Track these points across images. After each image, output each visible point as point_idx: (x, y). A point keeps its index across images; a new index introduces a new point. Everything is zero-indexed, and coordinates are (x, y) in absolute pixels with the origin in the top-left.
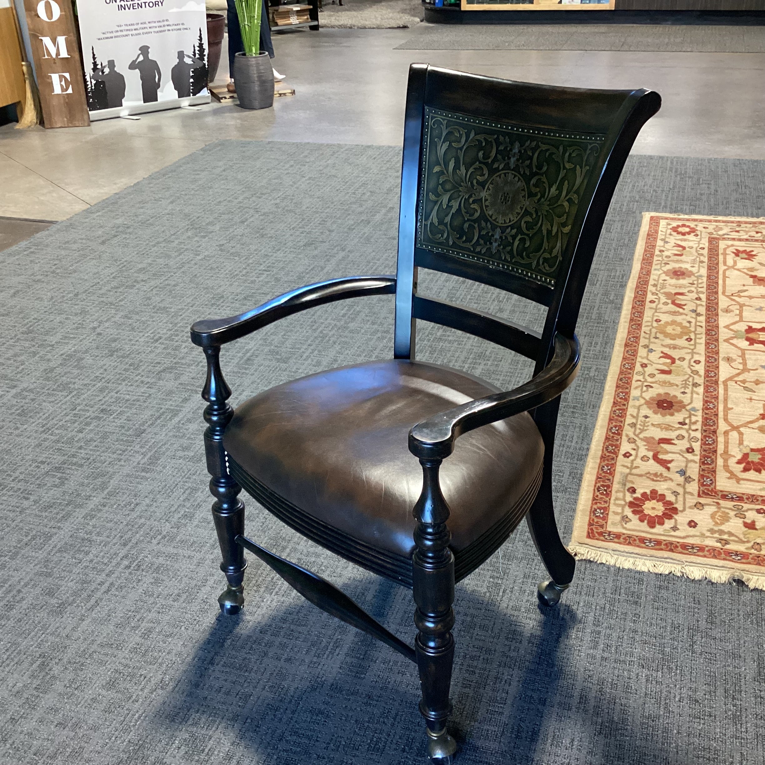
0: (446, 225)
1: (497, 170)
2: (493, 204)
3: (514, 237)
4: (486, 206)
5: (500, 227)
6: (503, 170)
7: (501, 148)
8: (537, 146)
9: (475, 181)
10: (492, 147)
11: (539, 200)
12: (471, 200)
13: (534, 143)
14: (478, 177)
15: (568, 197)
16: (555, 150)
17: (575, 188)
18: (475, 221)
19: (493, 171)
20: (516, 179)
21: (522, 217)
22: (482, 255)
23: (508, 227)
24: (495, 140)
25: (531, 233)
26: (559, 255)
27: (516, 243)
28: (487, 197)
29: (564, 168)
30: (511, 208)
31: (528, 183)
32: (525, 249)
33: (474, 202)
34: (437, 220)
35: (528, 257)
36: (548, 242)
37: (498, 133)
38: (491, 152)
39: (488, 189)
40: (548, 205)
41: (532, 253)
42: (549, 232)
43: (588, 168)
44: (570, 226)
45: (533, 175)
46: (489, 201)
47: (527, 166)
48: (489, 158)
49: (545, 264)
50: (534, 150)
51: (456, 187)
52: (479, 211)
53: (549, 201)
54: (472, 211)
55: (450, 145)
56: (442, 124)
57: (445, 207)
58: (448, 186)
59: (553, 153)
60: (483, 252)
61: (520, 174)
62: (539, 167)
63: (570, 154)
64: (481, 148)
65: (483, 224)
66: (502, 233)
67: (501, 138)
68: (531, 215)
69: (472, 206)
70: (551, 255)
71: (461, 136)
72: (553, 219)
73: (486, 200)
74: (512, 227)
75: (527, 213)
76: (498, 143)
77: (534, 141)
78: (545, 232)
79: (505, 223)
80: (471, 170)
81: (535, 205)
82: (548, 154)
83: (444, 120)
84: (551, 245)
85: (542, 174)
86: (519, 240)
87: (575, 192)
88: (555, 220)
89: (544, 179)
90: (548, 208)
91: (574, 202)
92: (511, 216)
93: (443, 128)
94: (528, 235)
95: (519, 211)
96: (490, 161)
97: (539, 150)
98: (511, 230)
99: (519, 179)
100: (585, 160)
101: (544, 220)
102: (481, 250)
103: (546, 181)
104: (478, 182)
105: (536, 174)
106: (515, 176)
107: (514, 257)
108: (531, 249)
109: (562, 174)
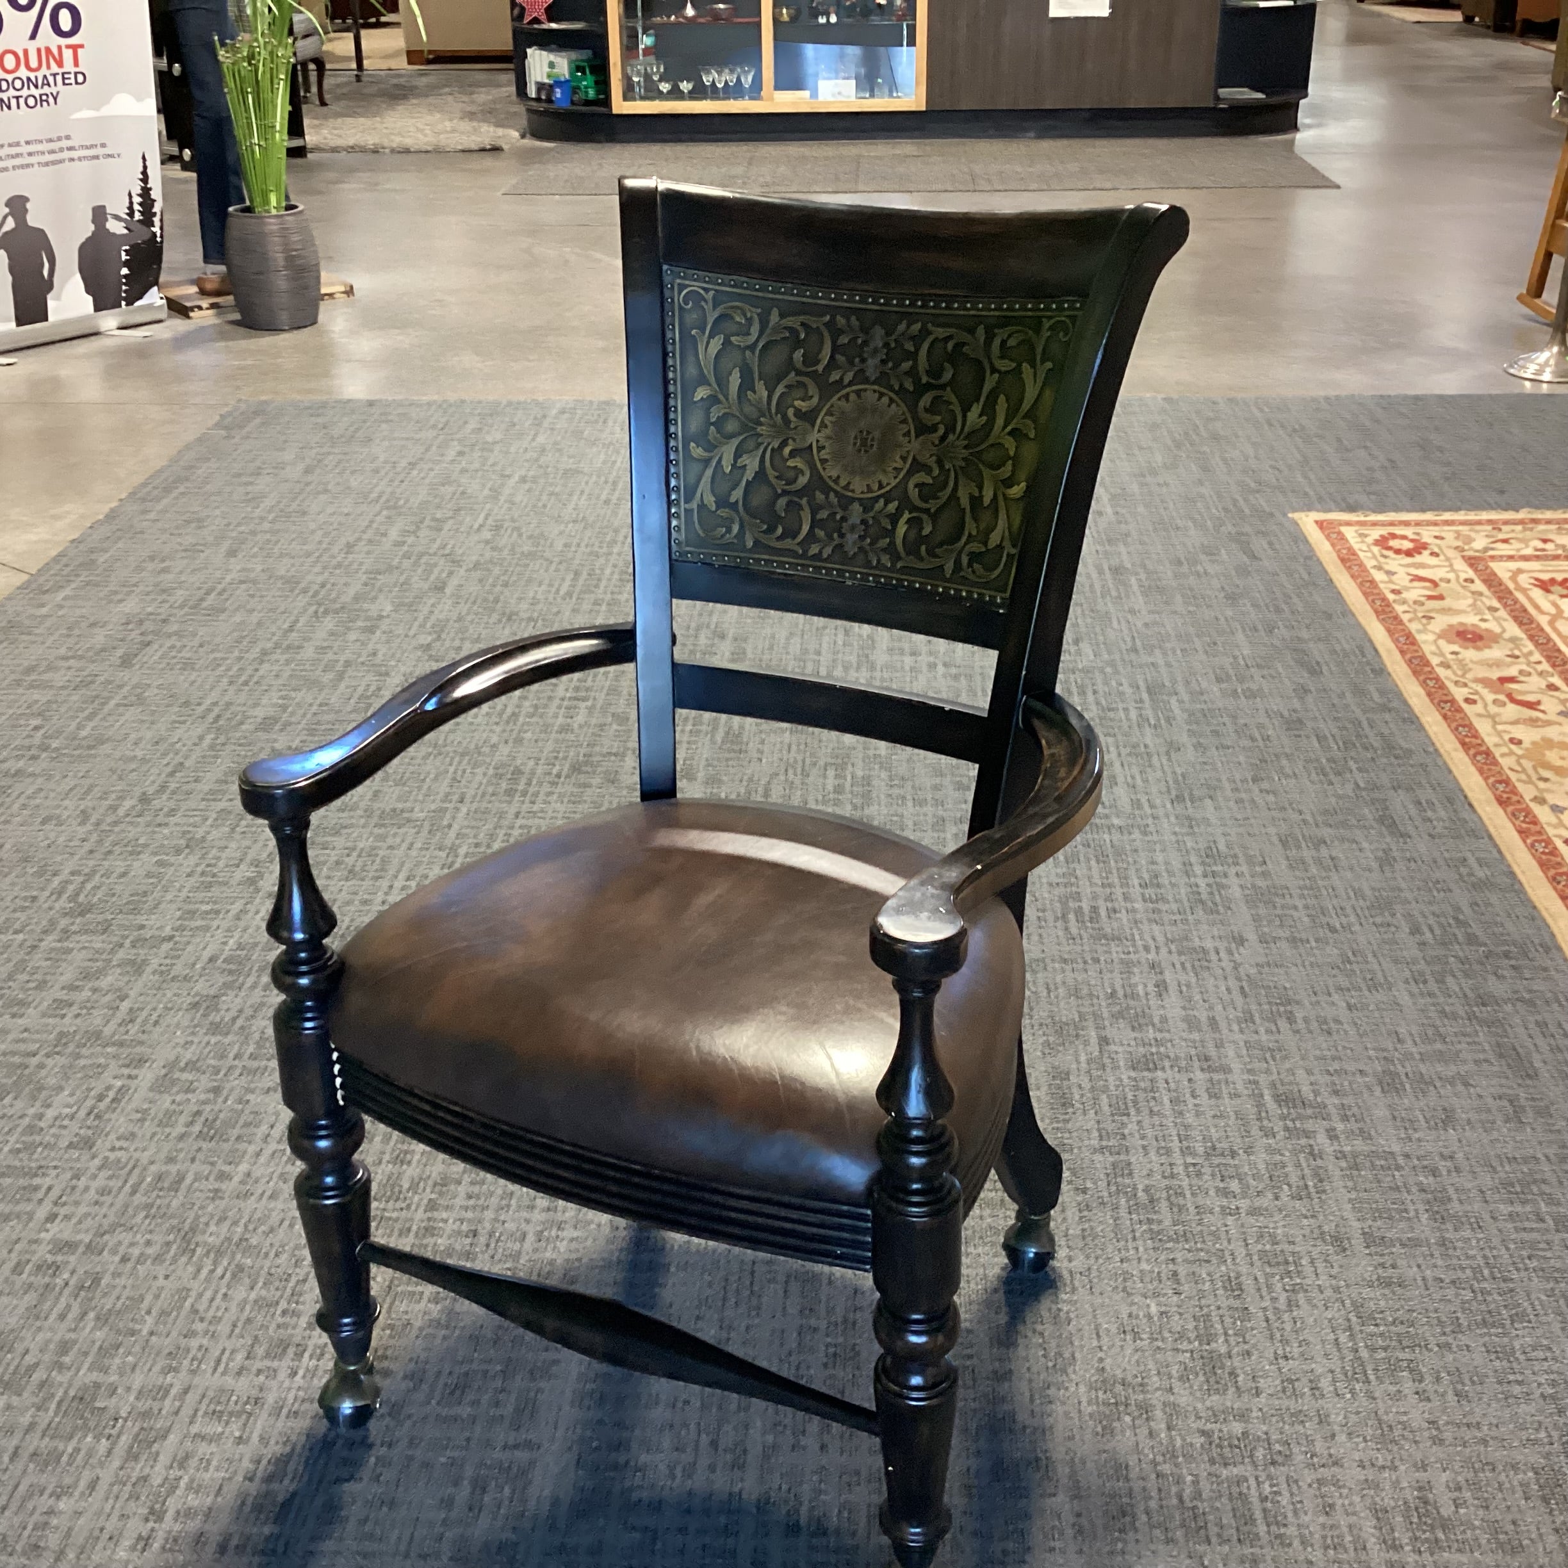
0: (734, 507)
1: (839, 385)
2: (838, 455)
3: (894, 519)
4: (824, 461)
5: (860, 499)
6: (850, 384)
7: (844, 340)
8: (925, 332)
9: (791, 412)
10: (822, 343)
11: (943, 438)
12: (787, 450)
13: (917, 327)
14: (797, 403)
15: (1009, 428)
16: (966, 337)
17: (1026, 406)
18: (800, 493)
19: (828, 389)
20: (885, 400)
21: (910, 473)
22: (825, 560)
23: (877, 498)
24: (826, 325)
25: (933, 506)
26: (1007, 544)
27: (902, 528)
28: (822, 442)
29: (994, 370)
30: (881, 458)
31: (913, 408)
32: (924, 539)
33: (793, 454)
34: (712, 499)
35: (931, 553)
36: (976, 522)
37: (834, 311)
38: (820, 351)
39: (824, 425)
40: (966, 447)
41: (941, 544)
42: (976, 501)
43: (1049, 365)
44: (1023, 485)
45: (921, 389)
46: (827, 450)
47: (907, 373)
48: (818, 362)
49: (975, 565)
50: (917, 339)
51: (749, 427)
52: (807, 472)
53: (966, 438)
54: (791, 474)
55: (727, 343)
56: (703, 299)
57: (728, 470)
58: (731, 426)
59: (964, 344)
60: (825, 556)
61: (891, 389)
62: (935, 372)
63: (1004, 342)
64: (798, 344)
65: (820, 497)
66: (866, 511)
67: (841, 321)
68: (927, 470)
69: (790, 463)
70: (985, 544)
71: (750, 321)
72: (981, 473)
73: (820, 449)
74: (888, 499)
75: (917, 466)
76: (836, 333)
77: (917, 321)
78: (965, 502)
79: (870, 490)
80: (780, 389)
81: (935, 450)
82: (950, 346)
83: (706, 290)
84: (983, 526)
85: (943, 387)
86: (908, 521)
87: (1026, 416)
88: (987, 473)
89: (949, 395)
90: (965, 452)
91: (1026, 435)
92: (881, 477)
93: (708, 307)
94: (927, 511)
95: (899, 464)
96: (820, 368)
97: (930, 339)
98: (886, 504)
99: (891, 400)
100: (1039, 350)
101: (961, 477)
102: (820, 552)
103: (953, 399)
104: (798, 413)
105: (929, 387)
106: (882, 395)
107: (899, 558)
108: (939, 538)
109: (990, 383)
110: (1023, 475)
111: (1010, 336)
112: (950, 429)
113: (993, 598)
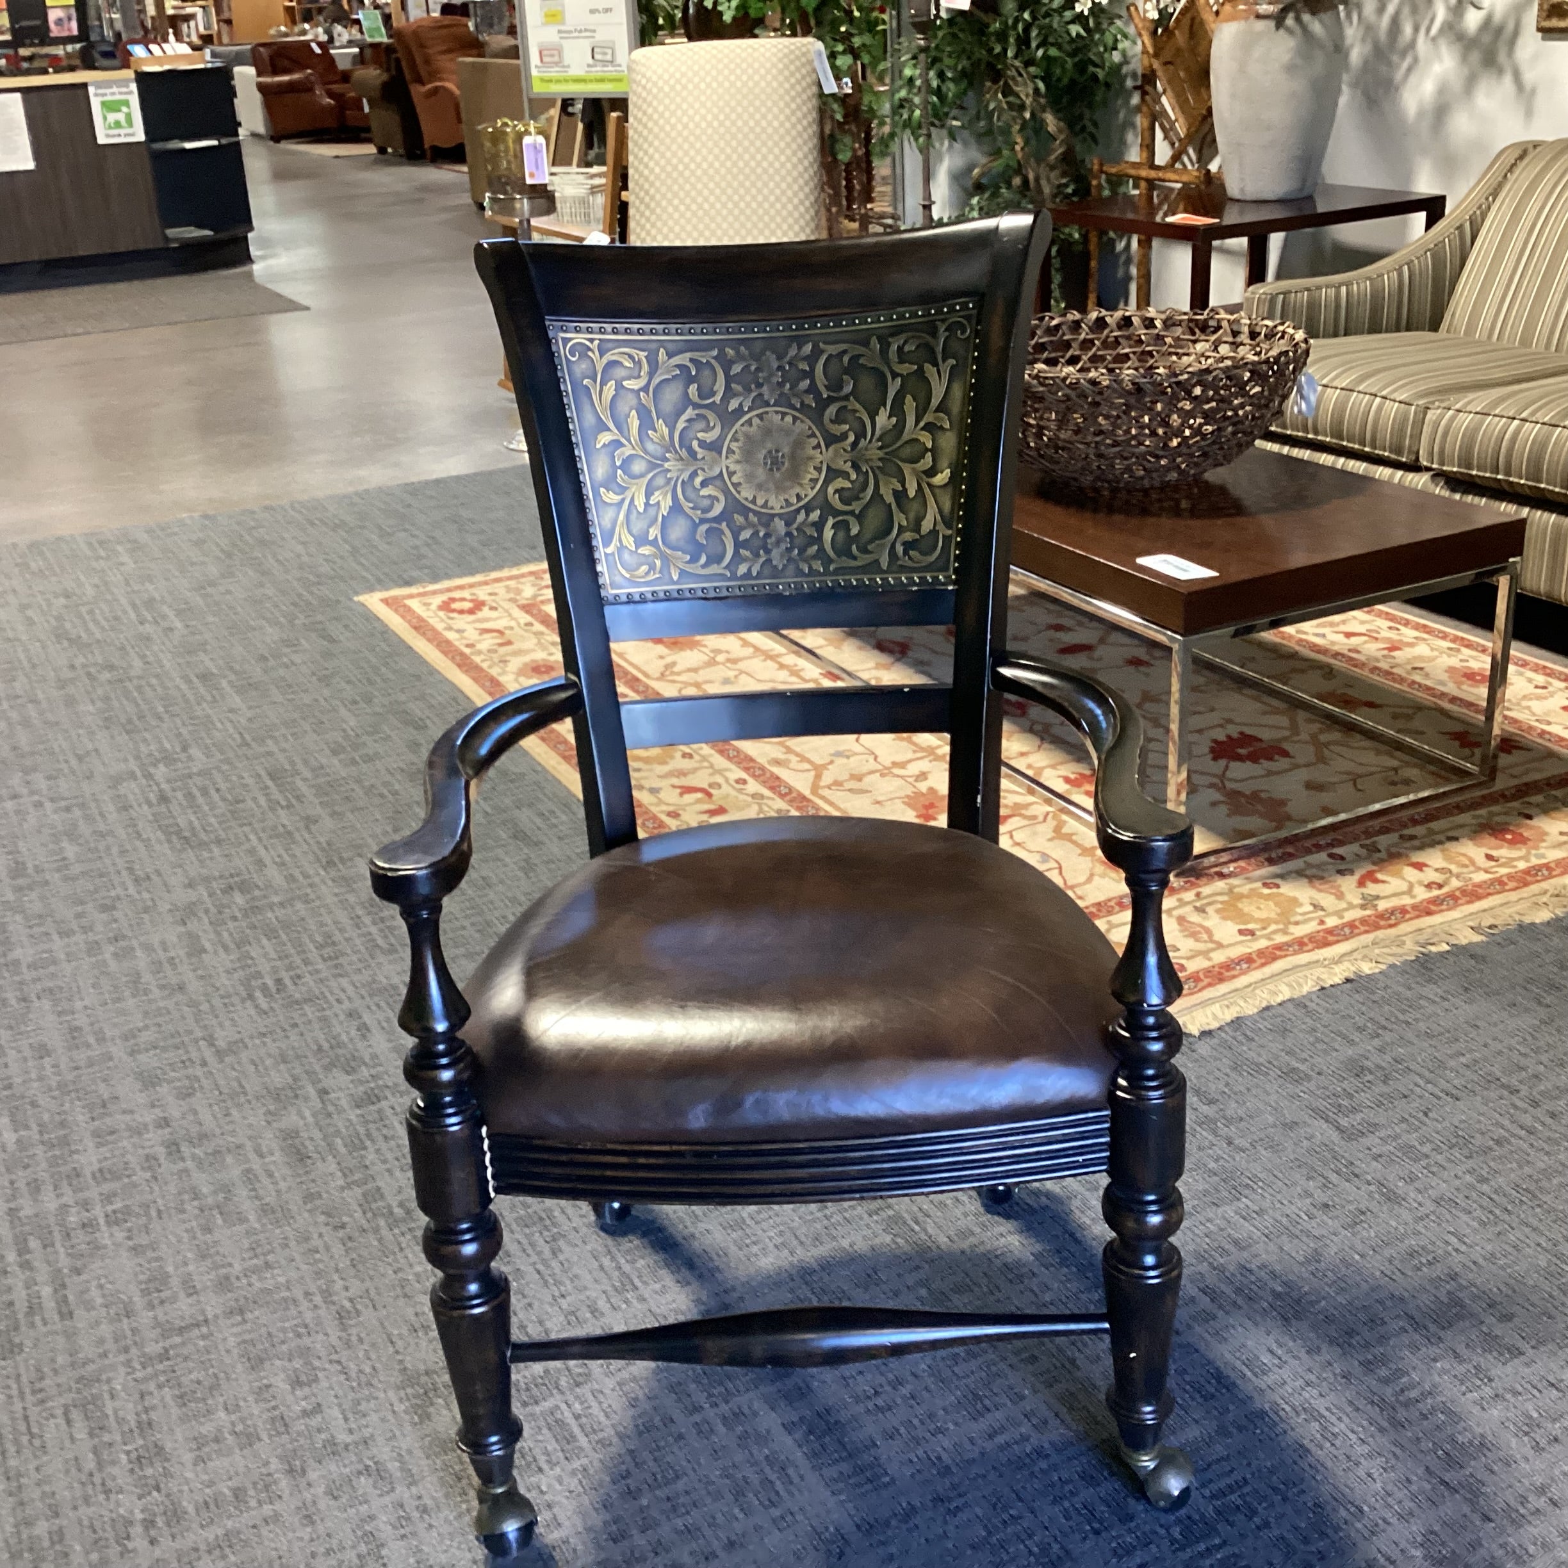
0: (654, 543)
1: (739, 412)
2: (749, 477)
3: (819, 526)
4: (736, 485)
5: (780, 516)
6: (751, 409)
7: (737, 369)
8: (816, 353)
9: (695, 444)
10: (715, 375)
11: (855, 444)
12: (698, 481)
13: (808, 348)
14: (700, 435)
15: (922, 424)
16: (861, 350)
17: (935, 402)
18: (718, 519)
19: (728, 418)
20: (789, 419)
21: (827, 482)
22: (757, 578)
23: (798, 511)
24: (716, 358)
25: (856, 507)
26: (941, 527)
27: (828, 533)
28: (732, 467)
29: (895, 375)
30: (794, 475)
31: (819, 422)
32: (851, 540)
33: (704, 484)
34: (631, 539)
35: (864, 550)
36: (905, 513)
37: (721, 344)
38: (714, 383)
39: (730, 451)
40: (880, 448)
41: (872, 541)
42: (900, 495)
43: (952, 362)
44: (947, 471)
45: (823, 404)
46: (739, 474)
47: (807, 391)
48: (713, 394)
49: (911, 553)
50: (812, 359)
51: (656, 464)
52: (722, 498)
53: (879, 440)
54: (706, 502)
55: (619, 387)
56: (589, 349)
57: (641, 510)
58: (638, 467)
59: (859, 356)
60: (754, 574)
61: (793, 408)
62: (835, 385)
63: (900, 349)
64: (691, 380)
65: (739, 519)
66: (788, 524)
67: (730, 352)
68: (846, 475)
69: (703, 493)
70: (918, 531)
71: (638, 364)
72: (900, 468)
73: (731, 474)
74: (809, 509)
75: (833, 473)
76: (727, 365)
77: (807, 343)
78: (889, 498)
79: (788, 503)
80: (681, 425)
81: (847, 456)
82: (846, 359)
83: (592, 340)
84: (912, 515)
85: (846, 398)
86: (833, 527)
87: (938, 410)
88: (907, 469)
89: (854, 404)
90: (881, 454)
91: (941, 428)
92: (798, 490)
93: (595, 356)
94: (852, 513)
95: (815, 474)
96: (717, 398)
97: (824, 357)
98: (807, 515)
99: (795, 418)
100: (939, 349)
101: (880, 476)
102: (749, 570)
103: (858, 406)
104: (702, 444)
105: (831, 400)
106: (784, 414)
107: (831, 561)
108: (868, 535)
109: (894, 387)
110: (944, 462)
111: (905, 342)
112: (860, 434)
113: (936, 578)
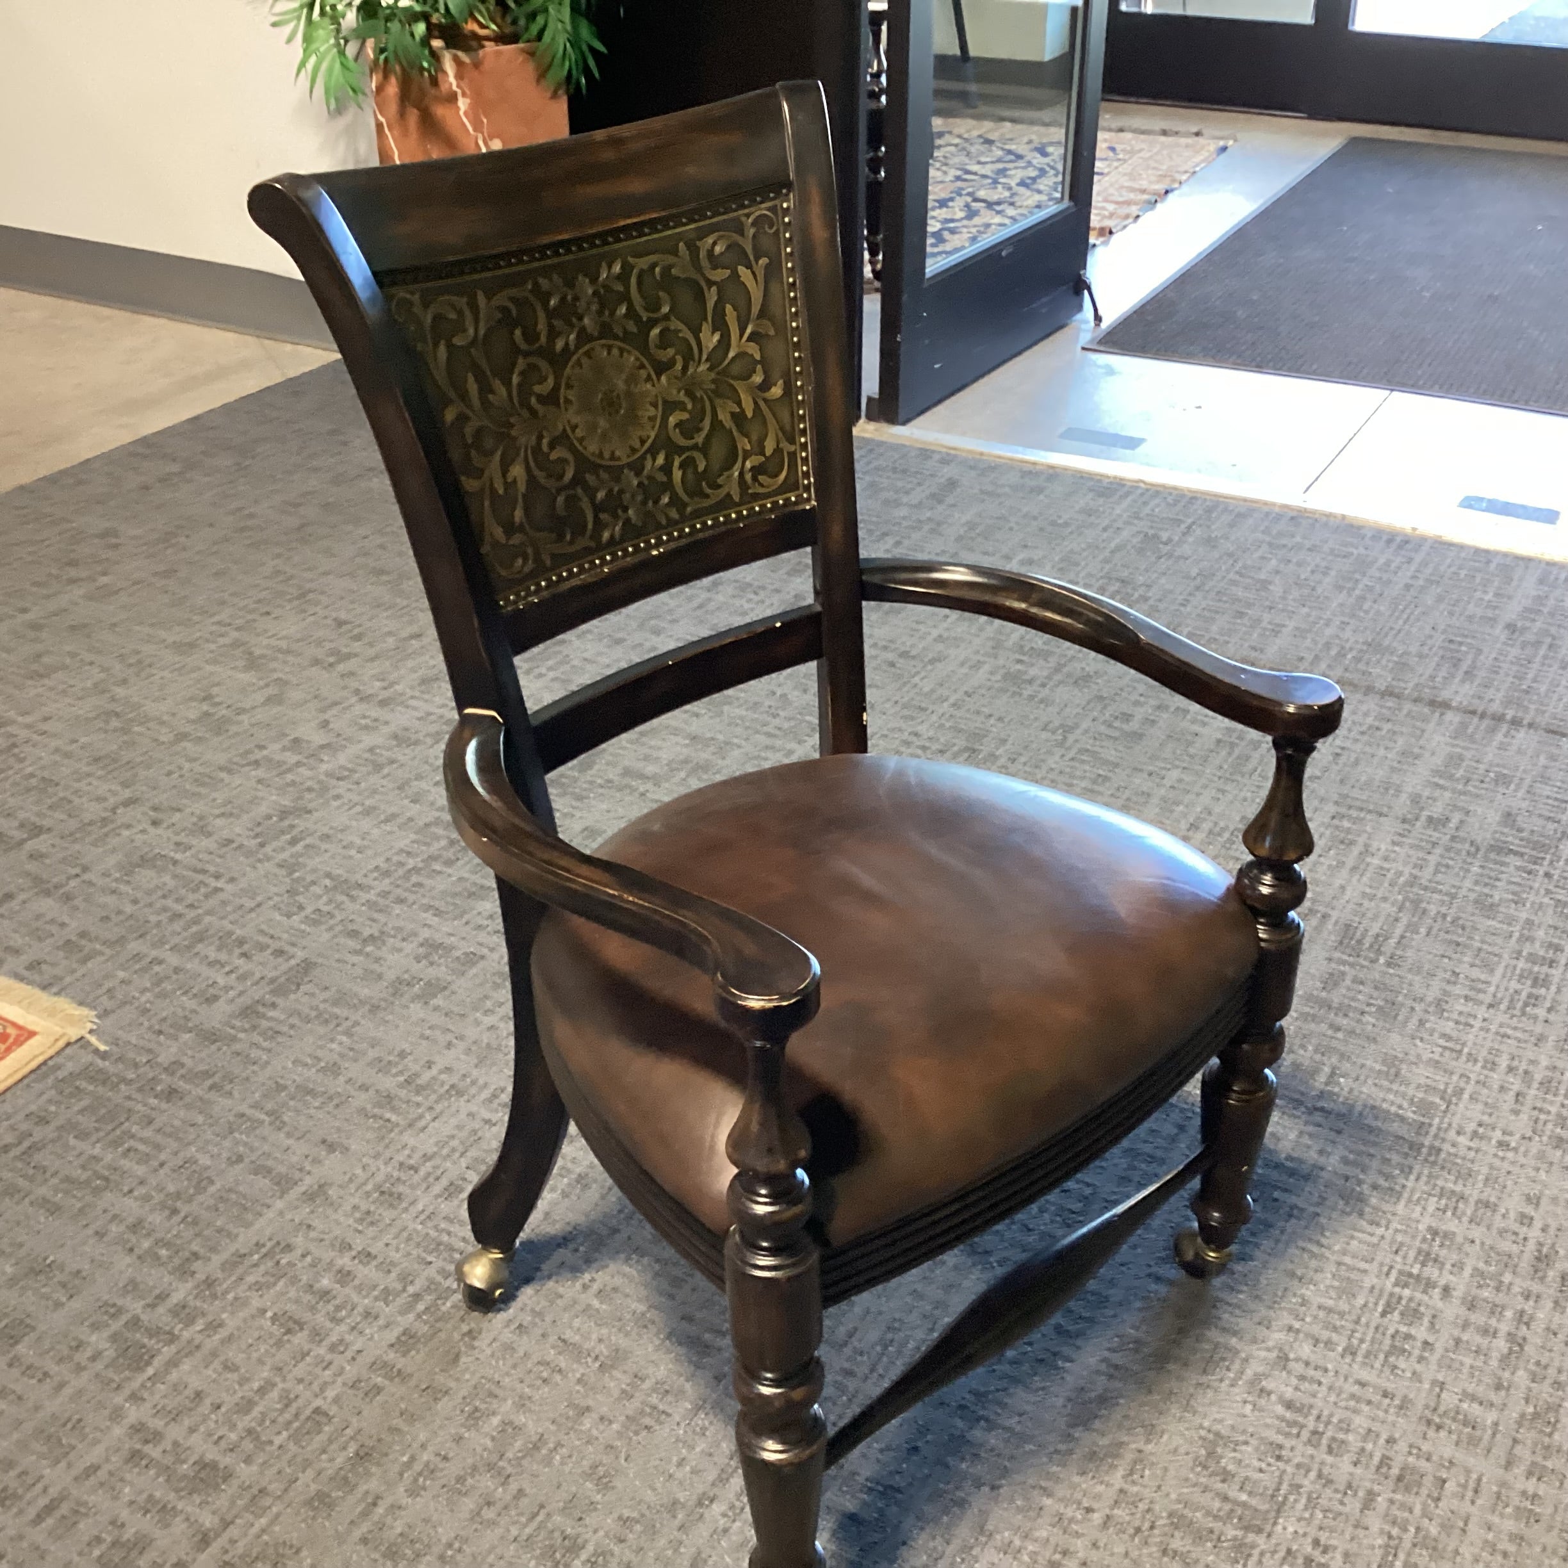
0: (521, 528)
1: (567, 353)
2: (592, 428)
3: (667, 469)
4: (581, 440)
5: (628, 465)
6: (577, 348)
7: (554, 302)
8: (627, 269)
10: (534, 311)
11: (684, 369)
12: (545, 444)
14: (536, 389)
15: (747, 335)
16: (671, 259)
17: (755, 310)
18: (572, 484)
19: (559, 362)
20: (615, 352)
21: (665, 417)
22: (619, 542)
23: (644, 457)
24: (531, 291)
25: (700, 439)
26: (784, 444)
27: (677, 475)
28: (573, 420)
29: (710, 283)
30: (633, 416)
31: (644, 350)
32: (703, 476)
33: (552, 446)
35: (714, 485)
36: (747, 435)
38: (536, 324)
39: (568, 402)
40: (710, 369)
41: (719, 474)
42: (739, 418)
43: (764, 261)
44: (781, 382)
45: (645, 327)
46: (581, 427)
47: (627, 317)
48: (538, 336)
49: (761, 478)
50: (623, 278)
51: (503, 434)
52: (570, 457)
53: (707, 360)
54: (558, 468)
55: (451, 346)
57: (501, 491)
58: (488, 441)
59: (670, 267)
60: (617, 537)
61: (616, 337)
62: (653, 305)
63: (709, 253)
64: (514, 323)
65: (591, 479)
66: (638, 474)
67: (544, 282)
68: (681, 406)
69: (554, 456)
70: (763, 453)
71: (460, 313)
72: (732, 386)
73: (574, 428)
74: (653, 452)
75: (670, 406)
76: (544, 297)
77: (615, 259)
78: (728, 423)
79: (633, 450)
80: (516, 380)
81: (680, 384)
82: (658, 273)
84: (754, 437)
85: (666, 318)
86: (681, 466)
87: (759, 317)
88: (739, 386)
89: (675, 324)
90: (713, 375)
91: (766, 335)
92: (639, 432)
93: (420, 311)
94: (695, 447)
95: (652, 411)
96: (542, 341)
97: (636, 273)
98: (654, 458)
99: (621, 350)
100: (749, 250)
101: (716, 400)
102: (612, 535)
103: (681, 326)
104: (541, 400)
105: (652, 322)
106: (610, 347)
107: (685, 505)
108: (716, 466)
109: (712, 296)
110: (776, 373)
111: (714, 244)
112: (688, 358)
113: (787, 500)
